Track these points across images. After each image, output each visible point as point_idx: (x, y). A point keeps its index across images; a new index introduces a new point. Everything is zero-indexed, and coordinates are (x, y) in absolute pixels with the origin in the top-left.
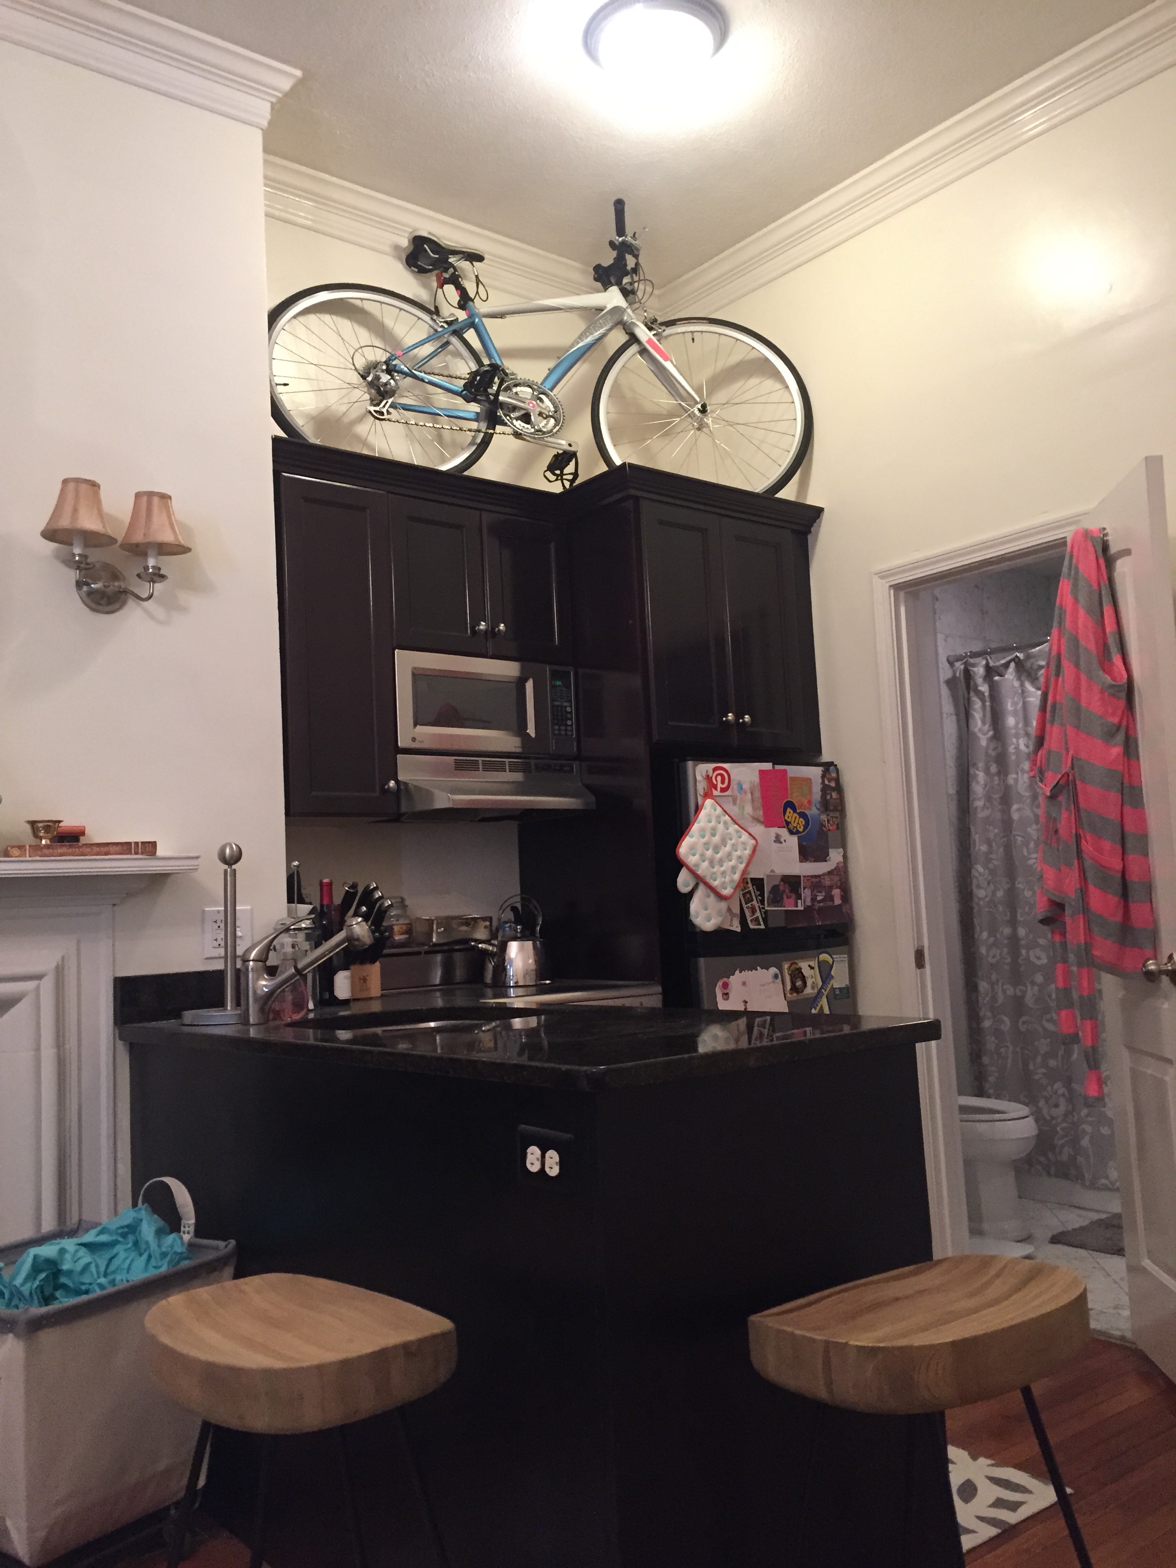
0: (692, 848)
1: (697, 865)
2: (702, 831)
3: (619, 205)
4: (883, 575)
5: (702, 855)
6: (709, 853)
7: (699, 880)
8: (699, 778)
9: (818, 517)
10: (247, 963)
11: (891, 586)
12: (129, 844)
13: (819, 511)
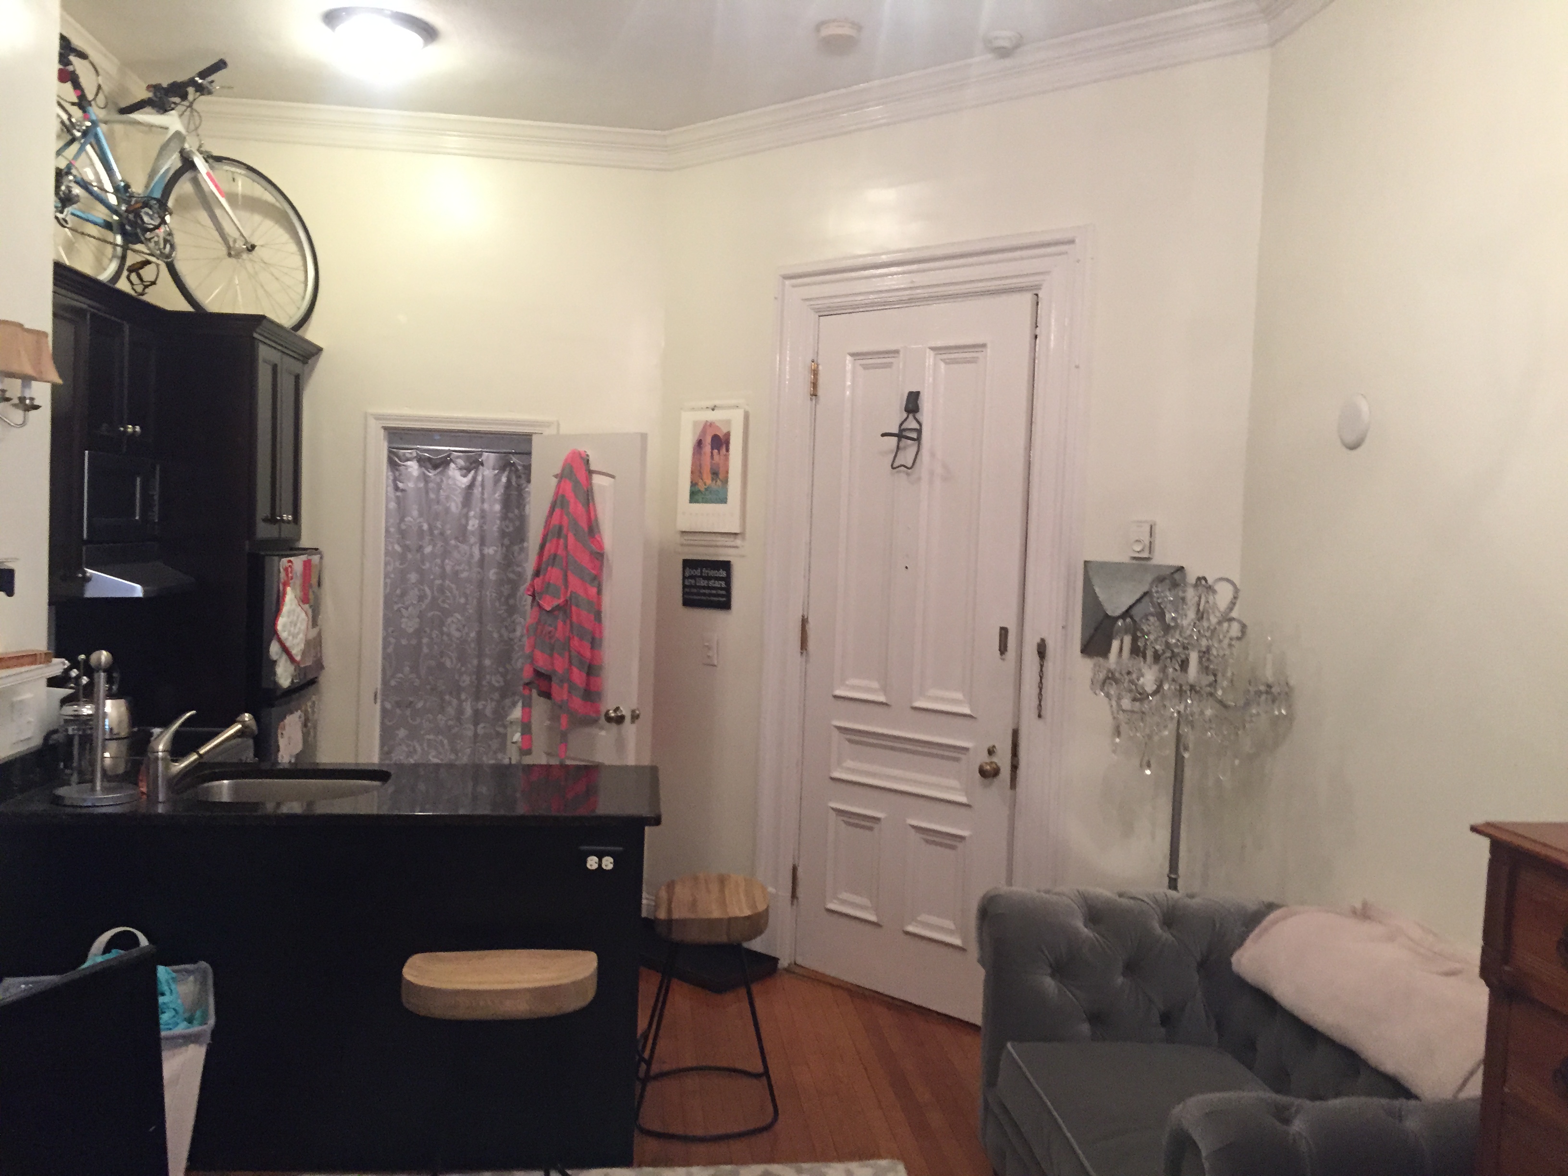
0: (284, 626)
1: (286, 639)
2: (289, 612)
3: (220, 65)
4: (378, 418)
5: (289, 632)
6: (292, 629)
7: (285, 650)
8: (282, 570)
9: (317, 353)
10: (155, 754)
11: (383, 427)
12: (35, 654)
13: (319, 350)
